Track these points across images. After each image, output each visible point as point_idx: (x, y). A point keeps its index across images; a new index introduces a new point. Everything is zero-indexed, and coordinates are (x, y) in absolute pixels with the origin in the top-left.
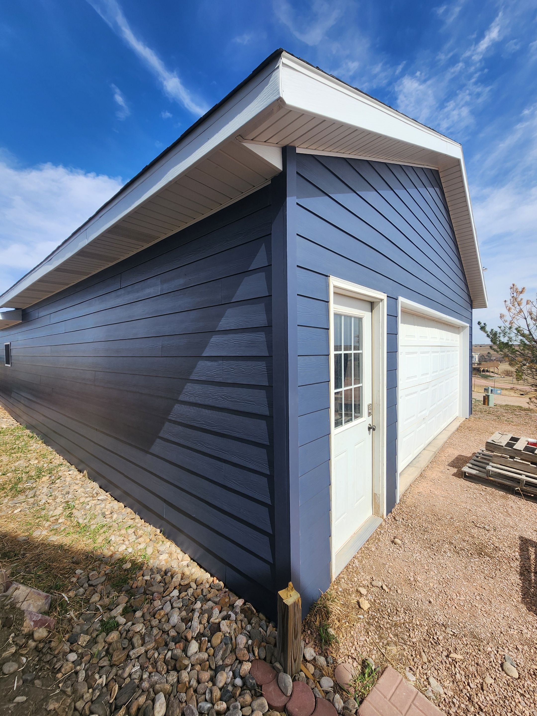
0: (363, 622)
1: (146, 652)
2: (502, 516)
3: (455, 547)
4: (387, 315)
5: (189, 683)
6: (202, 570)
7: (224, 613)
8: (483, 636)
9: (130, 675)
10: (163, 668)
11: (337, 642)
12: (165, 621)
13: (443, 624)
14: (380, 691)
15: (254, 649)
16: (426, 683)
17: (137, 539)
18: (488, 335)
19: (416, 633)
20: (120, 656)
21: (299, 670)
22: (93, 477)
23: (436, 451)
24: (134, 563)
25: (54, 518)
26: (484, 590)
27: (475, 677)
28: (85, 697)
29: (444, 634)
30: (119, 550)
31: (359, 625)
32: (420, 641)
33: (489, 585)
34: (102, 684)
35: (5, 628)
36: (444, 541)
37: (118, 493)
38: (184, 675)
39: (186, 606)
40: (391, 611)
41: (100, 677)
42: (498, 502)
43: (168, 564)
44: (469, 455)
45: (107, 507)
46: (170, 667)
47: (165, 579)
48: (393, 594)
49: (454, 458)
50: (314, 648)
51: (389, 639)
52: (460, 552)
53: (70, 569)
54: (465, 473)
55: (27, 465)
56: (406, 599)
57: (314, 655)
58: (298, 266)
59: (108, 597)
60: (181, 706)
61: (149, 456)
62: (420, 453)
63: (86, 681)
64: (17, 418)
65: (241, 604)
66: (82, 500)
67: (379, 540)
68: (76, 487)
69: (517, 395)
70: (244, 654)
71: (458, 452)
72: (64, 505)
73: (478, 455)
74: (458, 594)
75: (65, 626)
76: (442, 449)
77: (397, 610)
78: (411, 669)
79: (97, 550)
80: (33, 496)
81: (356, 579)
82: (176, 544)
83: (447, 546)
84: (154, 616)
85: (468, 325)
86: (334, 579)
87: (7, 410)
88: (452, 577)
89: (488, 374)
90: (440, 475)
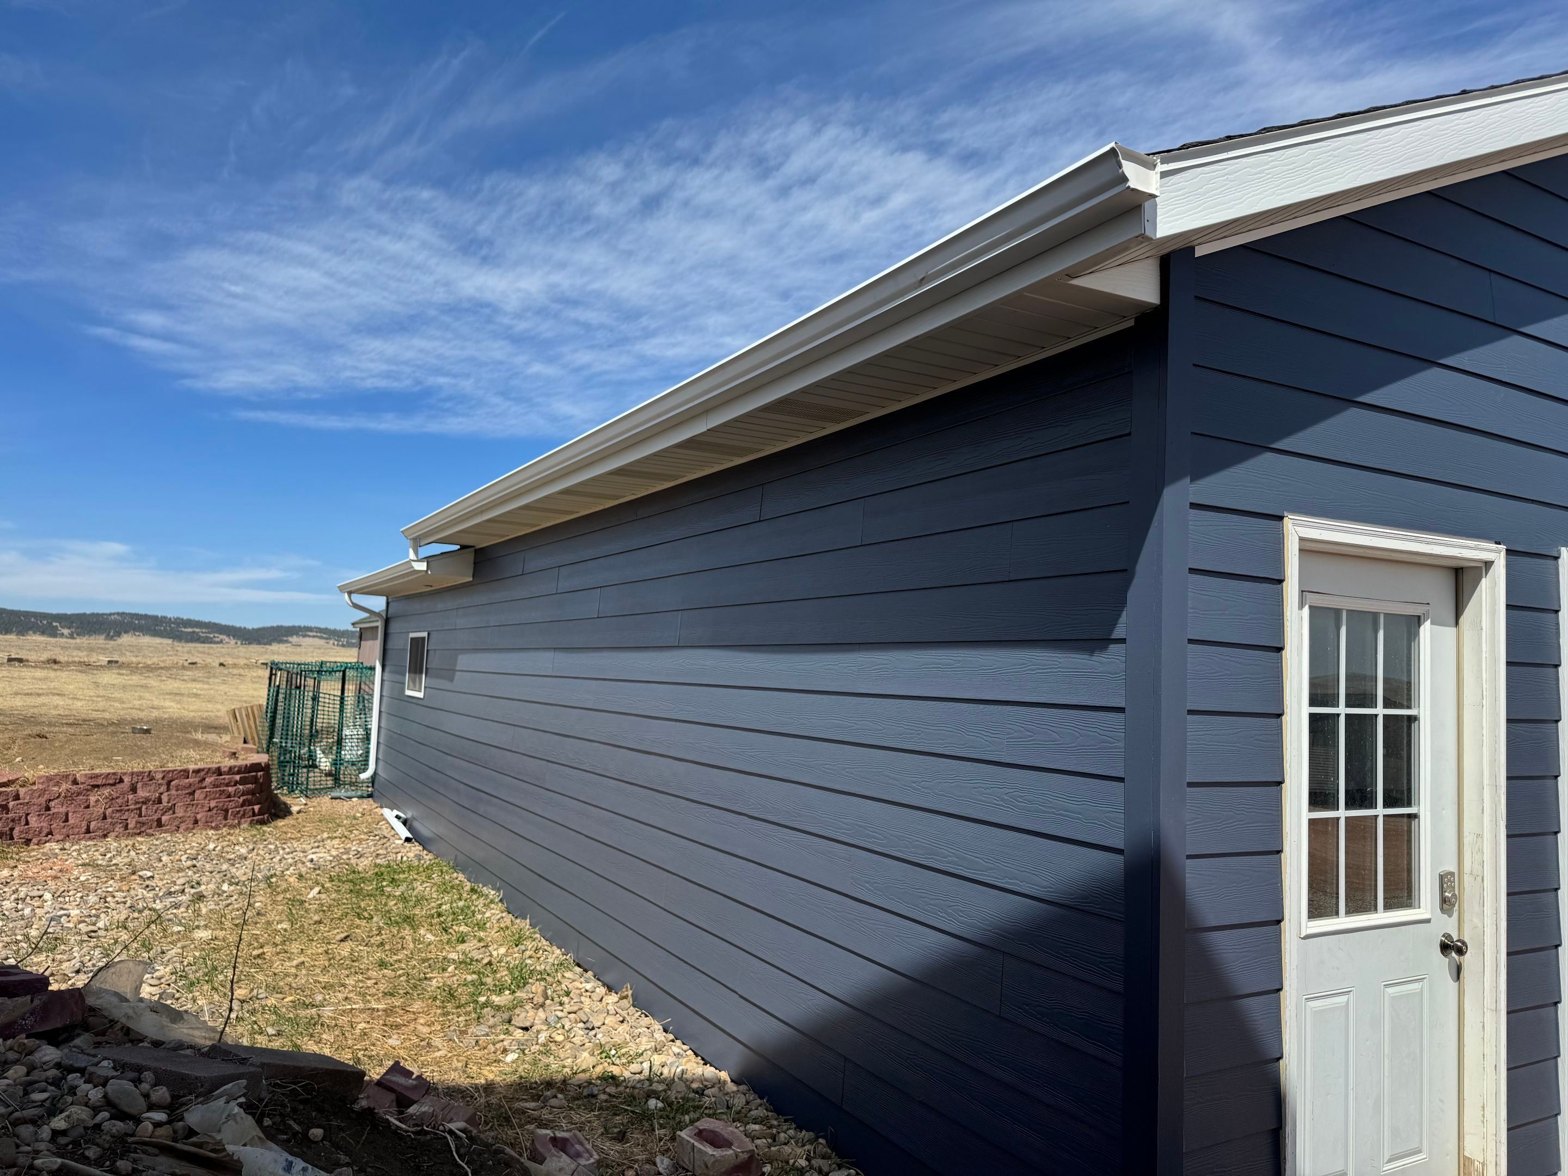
4: (1508, 606)
22: (644, 1005)
58: (1193, 505)
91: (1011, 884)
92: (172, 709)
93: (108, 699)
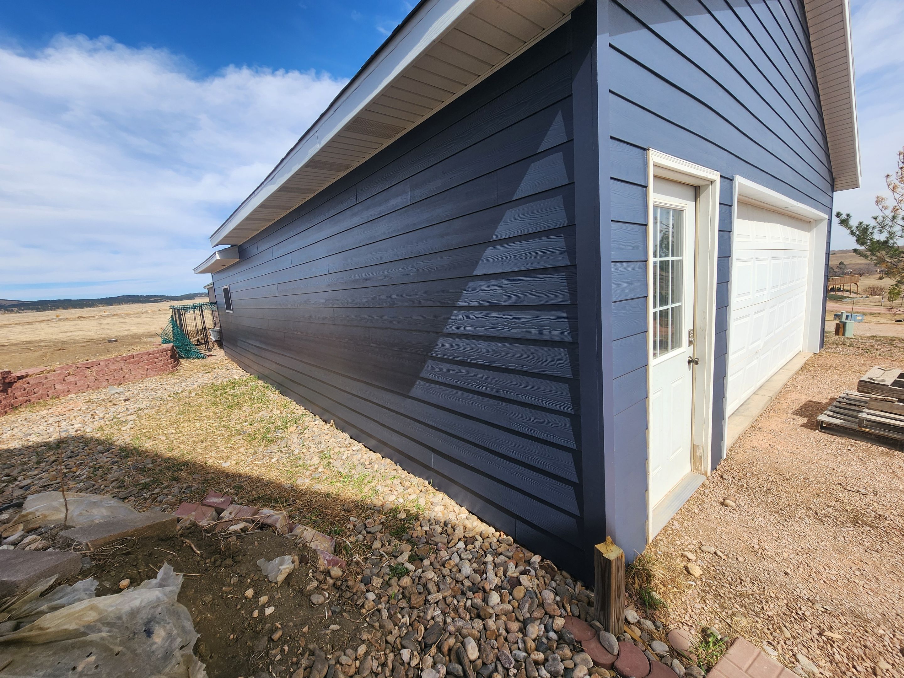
0: (696, 589)
1: (444, 598)
2: (885, 477)
3: (816, 513)
4: (720, 204)
5: (498, 631)
6: (485, 524)
7: (521, 568)
8: (870, 616)
9: (433, 618)
10: (466, 615)
11: (665, 607)
12: (456, 571)
13: (808, 599)
14: (732, 662)
15: (565, 605)
16: (793, 660)
17: (405, 490)
18: (852, 231)
19: (772, 606)
20: (418, 600)
21: (623, 631)
22: (341, 428)
23: (773, 396)
24: (408, 514)
25: (313, 467)
26: (865, 565)
27: (864, 660)
28: (393, 633)
29: (811, 610)
30: (389, 500)
31: (691, 591)
32: (778, 615)
33: (873, 559)
34: (406, 623)
35: (303, 564)
36: (798, 505)
37: (372, 442)
38: (491, 623)
39: (476, 559)
40: (732, 579)
41: (403, 617)
42: (878, 461)
43: (445, 516)
44: (825, 401)
45: (364, 457)
46: (472, 615)
47: (446, 530)
48: (733, 562)
49: (801, 405)
50: (636, 611)
51: (735, 610)
52: (824, 519)
53: (343, 515)
54: (822, 422)
55: (271, 415)
56: (751, 568)
57: (638, 618)
58: (612, 138)
59: (389, 544)
60: (494, 652)
61: (409, 400)
62: (748, 399)
63: (390, 619)
64: (246, 368)
65: (539, 560)
66: (336, 450)
67: (703, 501)
68: (327, 437)
69: (890, 322)
70: (554, 609)
71: (807, 397)
72: (319, 454)
73: (841, 400)
74: (826, 567)
75: (354, 568)
76: (781, 393)
77: (741, 580)
78: (769, 643)
79: (365, 500)
80: (285, 445)
81: (678, 543)
82: (449, 496)
83: (803, 511)
84: (443, 565)
85: (826, 217)
86: (650, 541)
87: (234, 361)
88: (815, 547)
89: (840, 293)
90: (781, 425)
91: (510, 366)
92: (135, 330)
93: (105, 329)
